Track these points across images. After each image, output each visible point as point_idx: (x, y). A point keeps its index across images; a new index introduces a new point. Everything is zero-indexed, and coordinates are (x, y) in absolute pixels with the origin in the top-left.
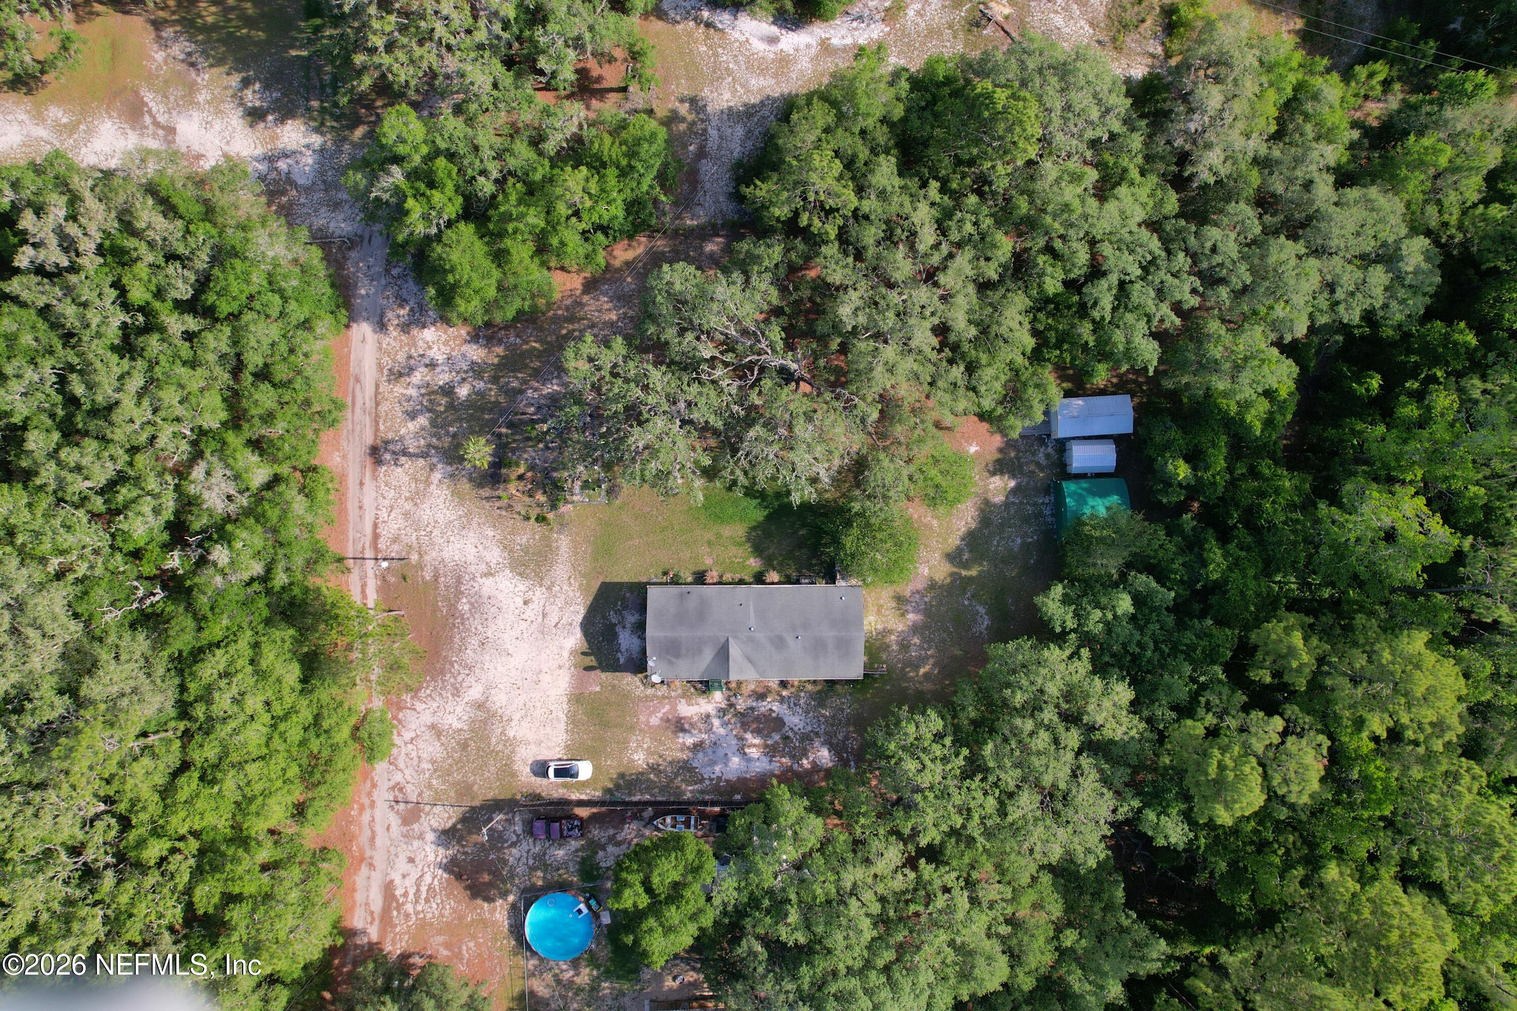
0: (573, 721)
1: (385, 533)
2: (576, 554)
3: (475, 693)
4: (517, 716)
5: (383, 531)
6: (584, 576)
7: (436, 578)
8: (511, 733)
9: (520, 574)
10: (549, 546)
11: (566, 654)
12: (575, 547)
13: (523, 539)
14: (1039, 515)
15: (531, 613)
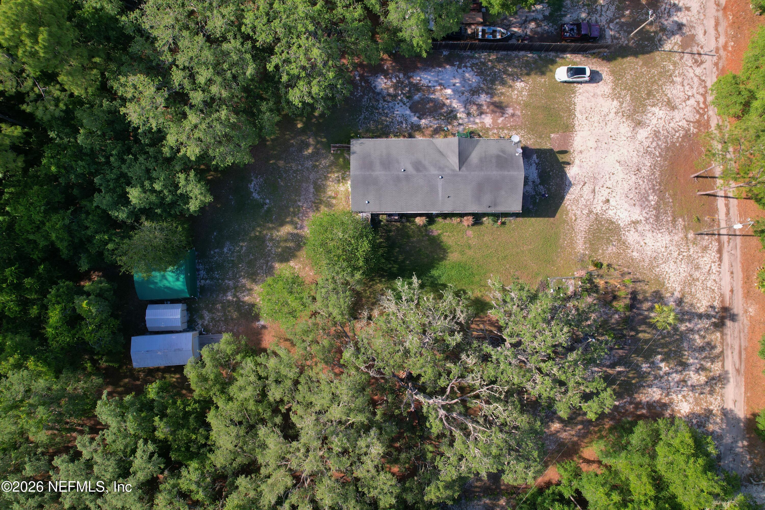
0: (570, 112)
1: (713, 254)
2: (571, 239)
3: (643, 133)
4: (612, 115)
5: (714, 255)
6: (565, 222)
7: (674, 221)
8: (615, 103)
9: (612, 223)
10: (592, 244)
11: (577, 162)
12: (572, 243)
13: (611, 249)
14: (210, 270)
15: (603, 194)
